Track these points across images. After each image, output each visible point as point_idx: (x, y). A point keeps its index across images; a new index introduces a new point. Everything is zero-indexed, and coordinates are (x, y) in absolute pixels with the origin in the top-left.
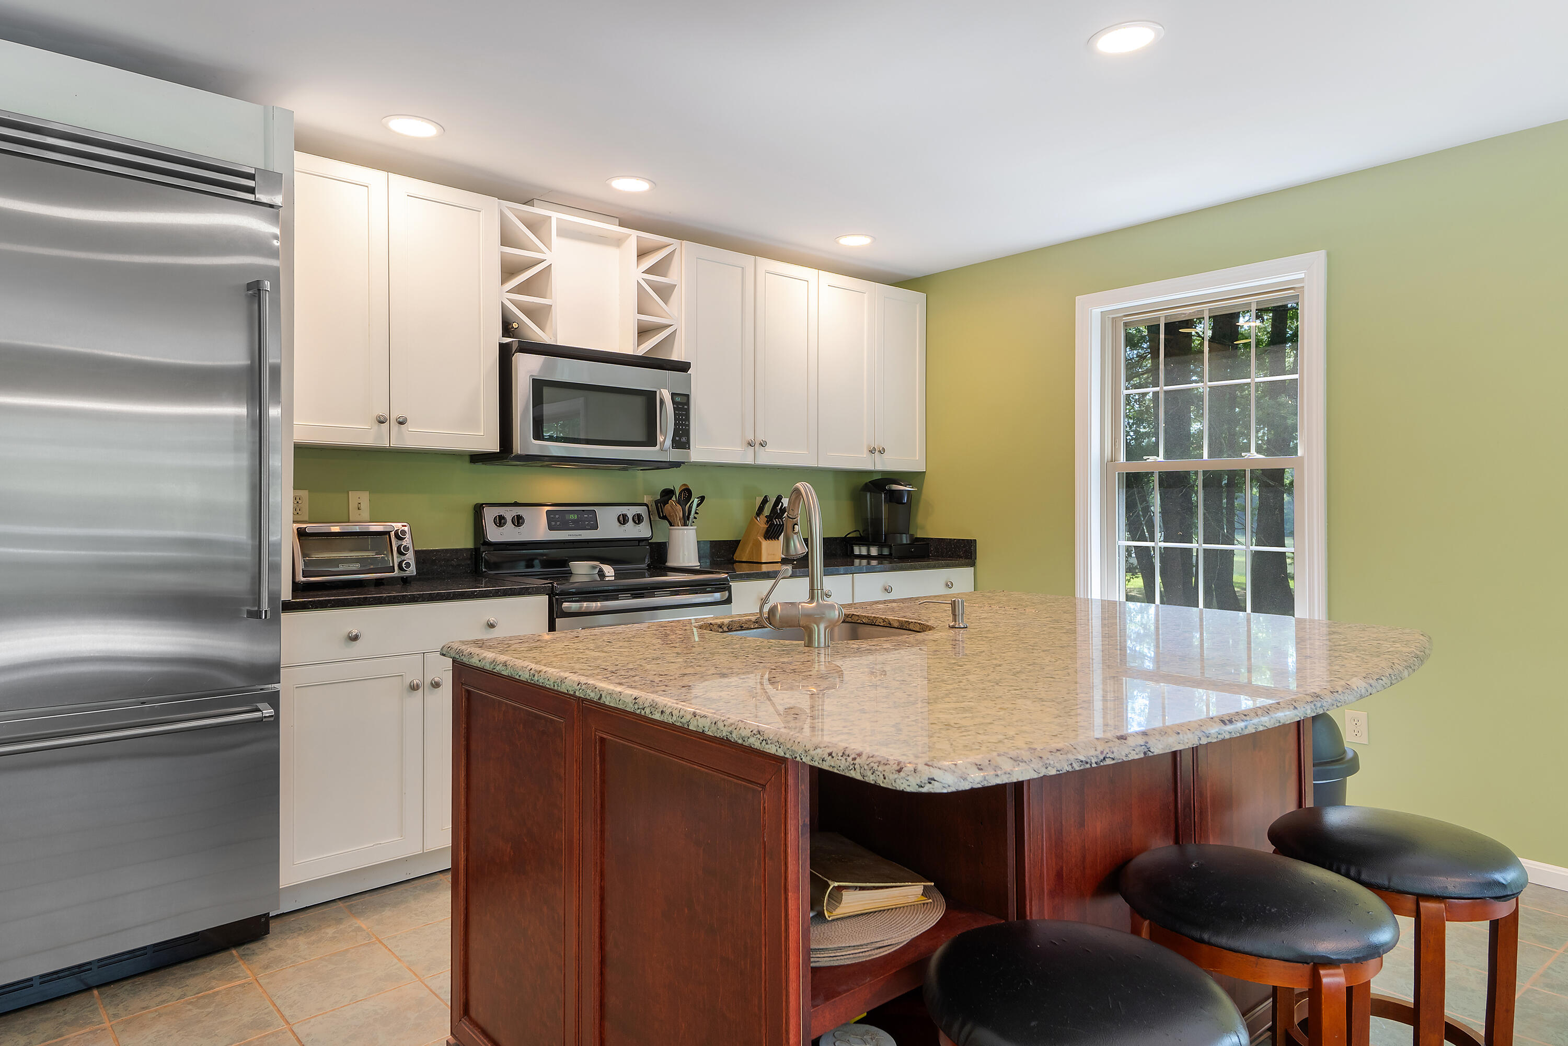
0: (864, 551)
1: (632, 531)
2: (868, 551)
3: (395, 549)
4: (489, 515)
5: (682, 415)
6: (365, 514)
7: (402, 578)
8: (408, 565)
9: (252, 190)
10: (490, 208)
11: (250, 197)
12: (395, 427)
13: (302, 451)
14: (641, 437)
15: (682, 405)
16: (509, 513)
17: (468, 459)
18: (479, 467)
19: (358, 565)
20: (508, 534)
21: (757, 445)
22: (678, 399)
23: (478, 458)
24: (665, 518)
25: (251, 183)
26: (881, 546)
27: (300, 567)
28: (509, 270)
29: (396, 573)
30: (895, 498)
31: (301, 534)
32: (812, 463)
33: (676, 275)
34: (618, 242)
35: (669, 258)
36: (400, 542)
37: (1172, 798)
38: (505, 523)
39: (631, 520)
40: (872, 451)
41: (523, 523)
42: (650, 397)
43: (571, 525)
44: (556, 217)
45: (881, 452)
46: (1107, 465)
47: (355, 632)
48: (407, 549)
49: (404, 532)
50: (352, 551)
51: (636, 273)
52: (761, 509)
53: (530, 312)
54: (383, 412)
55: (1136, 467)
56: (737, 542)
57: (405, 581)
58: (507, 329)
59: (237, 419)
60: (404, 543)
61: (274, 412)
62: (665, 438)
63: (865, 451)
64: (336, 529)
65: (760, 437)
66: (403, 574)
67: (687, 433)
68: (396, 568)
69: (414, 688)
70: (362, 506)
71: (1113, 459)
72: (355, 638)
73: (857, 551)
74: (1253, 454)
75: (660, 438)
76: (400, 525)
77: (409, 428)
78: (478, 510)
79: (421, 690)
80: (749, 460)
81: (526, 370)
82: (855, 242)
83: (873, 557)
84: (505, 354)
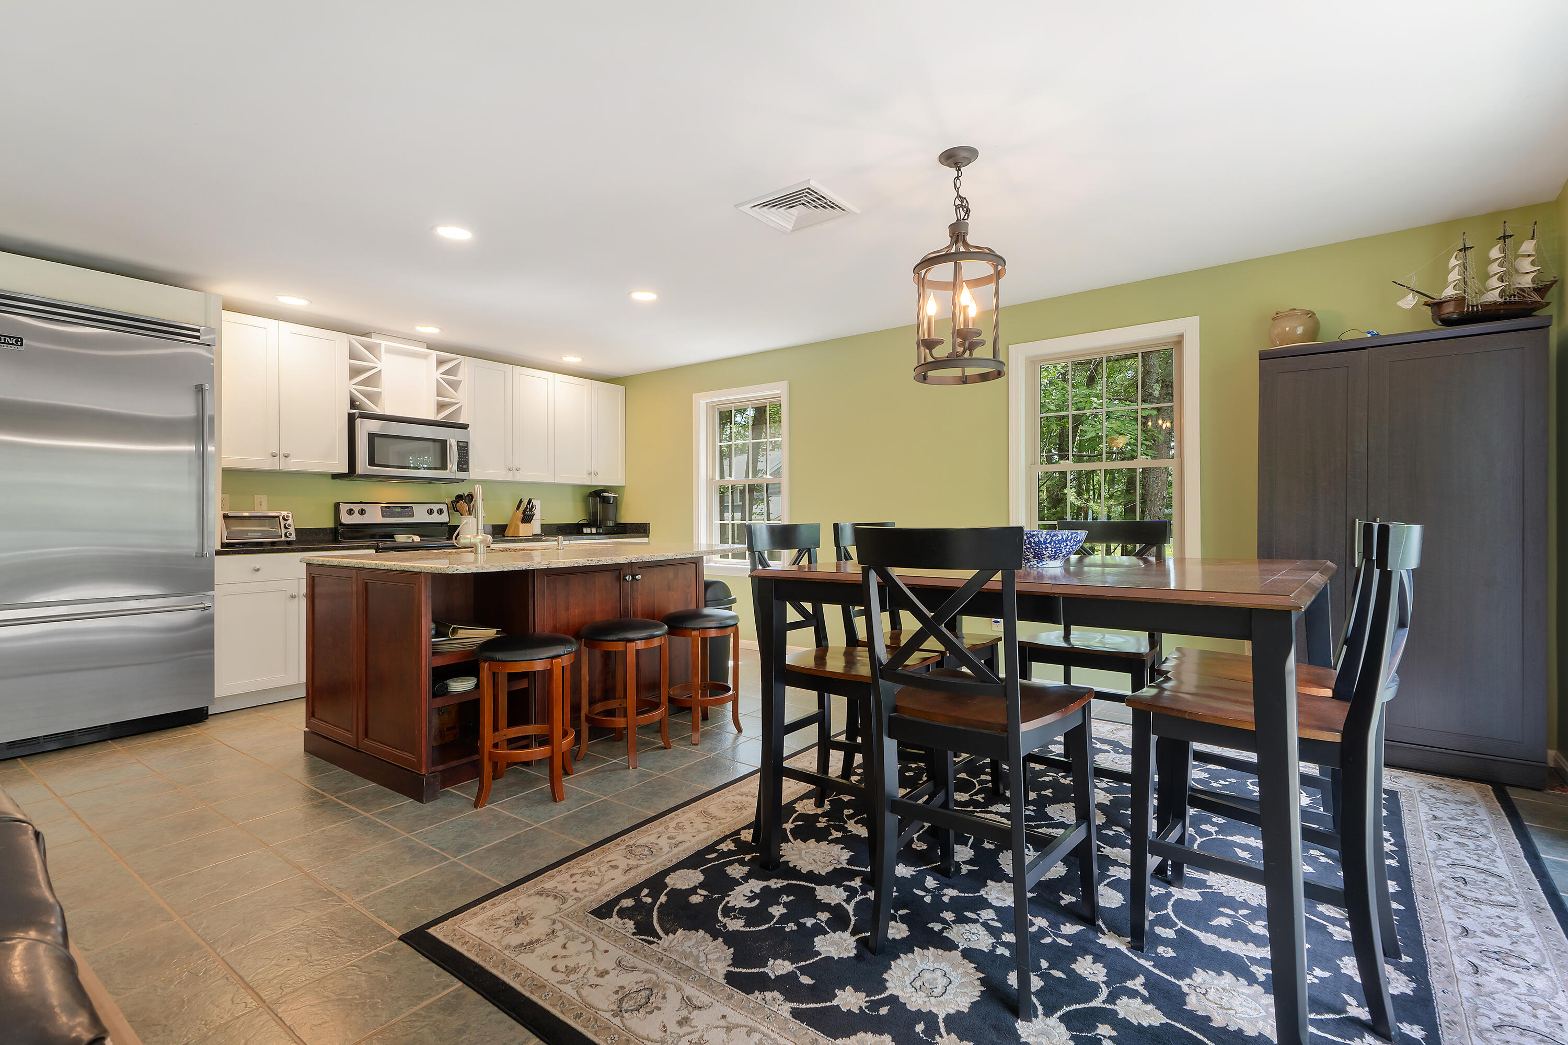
0: (589, 530)
1: (436, 518)
2: (591, 530)
3: (282, 526)
4: (344, 509)
5: (464, 453)
6: (265, 506)
7: (287, 541)
8: (290, 534)
9: (198, 338)
10: (343, 340)
11: (198, 341)
12: (283, 459)
13: (227, 472)
14: (438, 466)
15: (463, 449)
16: (356, 508)
17: (330, 477)
18: (337, 481)
19: (260, 534)
20: (356, 519)
21: (514, 470)
22: (461, 444)
23: (336, 476)
24: (457, 511)
25: (198, 334)
26: (598, 527)
27: (225, 534)
28: (355, 372)
29: (283, 539)
30: (605, 500)
31: (225, 517)
32: (550, 480)
33: (461, 376)
34: (425, 357)
35: (458, 365)
36: (286, 522)
37: (619, 605)
38: (353, 513)
39: (435, 512)
40: (590, 474)
41: (365, 513)
42: (443, 443)
43: (397, 515)
44: (384, 343)
45: (596, 474)
46: (710, 482)
47: (258, 567)
48: (290, 525)
49: (288, 516)
50: (256, 526)
51: (436, 374)
52: (519, 506)
53: (368, 395)
54: (276, 451)
55: (724, 483)
57: (289, 543)
58: (353, 404)
59: (189, 452)
60: (288, 522)
61: (211, 448)
62: (453, 464)
63: (585, 474)
64: (246, 514)
65: (515, 465)
66: (287, 539)
67: (467, 463)
68: (283, 536)
69: (293, 597)
70: (263, 503)
71: (712, 479)
72: (258, 570)
73: (584, 530)
74: (768, 476)
75: (449, 466)
76: (286, 512)
77: (292, 460)
78: (337, 506)
79: (297, 598)
80: (509, 478)
81: (365, 428)
82: (572, 360)
83: (594, 534)
84: (351, 419)
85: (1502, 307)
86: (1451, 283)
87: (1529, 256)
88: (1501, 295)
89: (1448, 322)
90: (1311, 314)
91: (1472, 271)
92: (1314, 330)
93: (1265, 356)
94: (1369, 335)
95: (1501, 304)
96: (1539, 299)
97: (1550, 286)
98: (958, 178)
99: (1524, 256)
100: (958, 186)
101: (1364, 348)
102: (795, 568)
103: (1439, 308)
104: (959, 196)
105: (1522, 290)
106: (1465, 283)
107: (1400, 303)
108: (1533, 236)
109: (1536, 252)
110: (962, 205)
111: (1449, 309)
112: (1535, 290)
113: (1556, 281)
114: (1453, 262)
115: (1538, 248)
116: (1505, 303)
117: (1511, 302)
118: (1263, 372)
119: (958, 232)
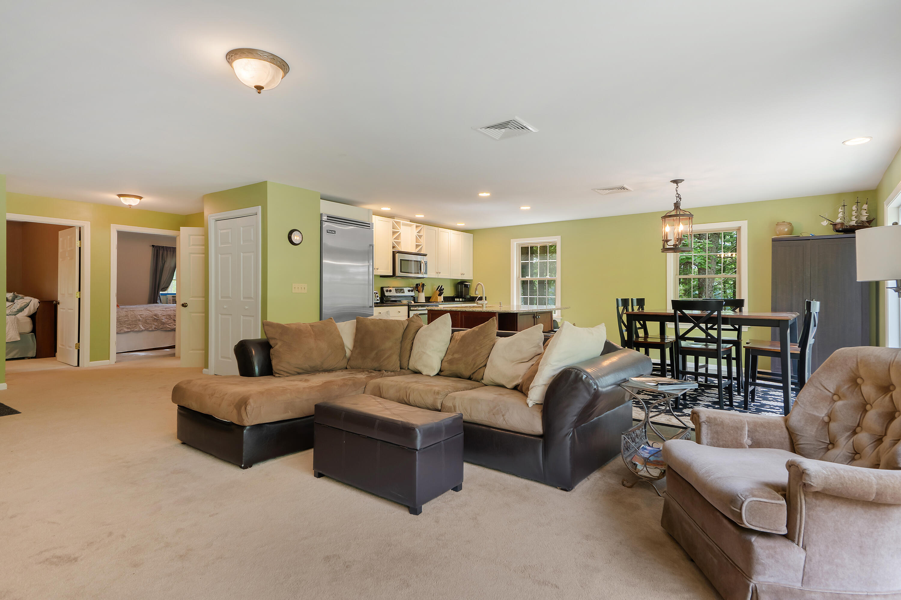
0: (458, 300)
1: (411, 294)
2: (459, 300)
5: (426, 266)
9: (369, 227)
10: (391, 221)
12: (376, 270)
14: (417, 272)
15: (426, 264)
16: (389, 289)
17: (380, 276)
18: (388, 278)
20: (389, 294)
22: (425, 262)
23: (387, 276)
24: (417, 290)
25: (370, 225)
26: (462, 298)
28: (394, 233)
30: (466, 286)
32: (447, 277)
33: (423, 233)
34: (410, 225)
35: (421, 229)
38: (387, 292)
39: (411, 291)
40: (462, 274)
41: (391, 292)
42: (420, 262)
43: (399, 292)
44: (401, 221)
45: (464, 275)
46: (518, 278)
51: (415, 233)
52: (438, 289)
53: (397, 243)
55: (524, 279)
56: (430, 297)
58: (394, 248)
62: (423, 271)
63: (460, 274)
65: (440, 272)
67: (427, 271)
71: (519, 277)
73: (456, 300)
74: (548, 277)
77: (379, 270)
78: (382, 288)
80: (437, 277)
81: (398, 257)
82: (461, 225)
83: (461, 301)
84: (394, 254)
85: (856, 227)
86: (839, 217)
87: (866, 210)
88: (856, 222)
89: (838, 231)
90: (790, 224)
91: (846, 214)
92: (791, 231)
93: (774, 240)
94: (811, 235)
95: (856, 226)
96: (868, 225)
97: (872, 220)
98: (677, 187)
99: (864, 209)
100: (677, 190)
101: (809, 240)
102: (638, 311)
103: (835, 226)
104: (677, 193)
105: (862, 221)
106: (844, 218)
107: (822, 223)
108: (867, 203)
109: (868, 209)
110: (679, 196)
111: (839, 227)
112: (867, 222)
113: (874, 219)
114: (840, 210)
115: (868, 207)
116: (857, 226)
117: (859, 226)
118: (773, 246)
119: (677, 206)
